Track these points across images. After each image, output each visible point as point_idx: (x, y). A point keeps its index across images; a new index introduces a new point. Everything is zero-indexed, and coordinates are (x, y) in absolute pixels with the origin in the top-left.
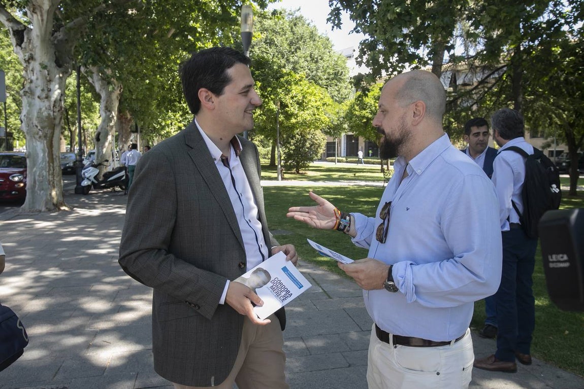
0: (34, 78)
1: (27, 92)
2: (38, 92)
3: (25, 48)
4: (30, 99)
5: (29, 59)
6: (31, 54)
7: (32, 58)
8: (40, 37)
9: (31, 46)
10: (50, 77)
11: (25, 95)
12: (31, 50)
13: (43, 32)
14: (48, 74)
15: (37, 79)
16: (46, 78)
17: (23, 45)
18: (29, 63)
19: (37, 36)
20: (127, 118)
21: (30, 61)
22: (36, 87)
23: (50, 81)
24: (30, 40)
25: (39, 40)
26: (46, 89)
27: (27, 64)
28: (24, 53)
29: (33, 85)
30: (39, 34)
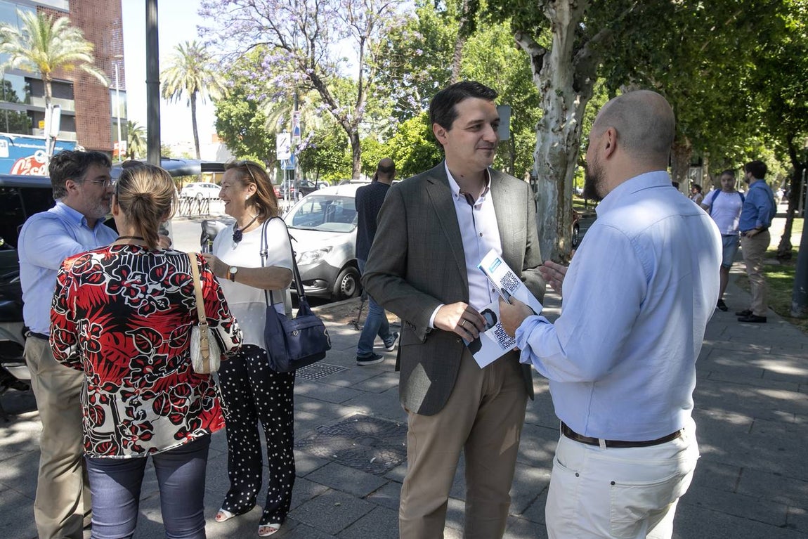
0: (549, 108)
1: (541, 125)
2: (552, 124)
3: (543, 75)
4: (544, 133)
5: (546, 87)
6: (549, 81)
7: (549, 85)
8: (558, 60)
9: (549, 71)
10: (566, 106)
11: (539, 129)
12: (549, 76)
13: (562, 53)
14: (564, 102)
15: (553, 109)
16: (562, 106)
17: (541, 72)
18: (546, 91)
19: (556, 59)
20: (685, 147)
21: (547, 89)
22: (551, 118)
23: (566, 110)
24: (548, 65)
25: (558, 63)
26: (561, 119)
27: (544, 93)
28: (541, 81)
29: (548, 117)
30: (557, 56)
